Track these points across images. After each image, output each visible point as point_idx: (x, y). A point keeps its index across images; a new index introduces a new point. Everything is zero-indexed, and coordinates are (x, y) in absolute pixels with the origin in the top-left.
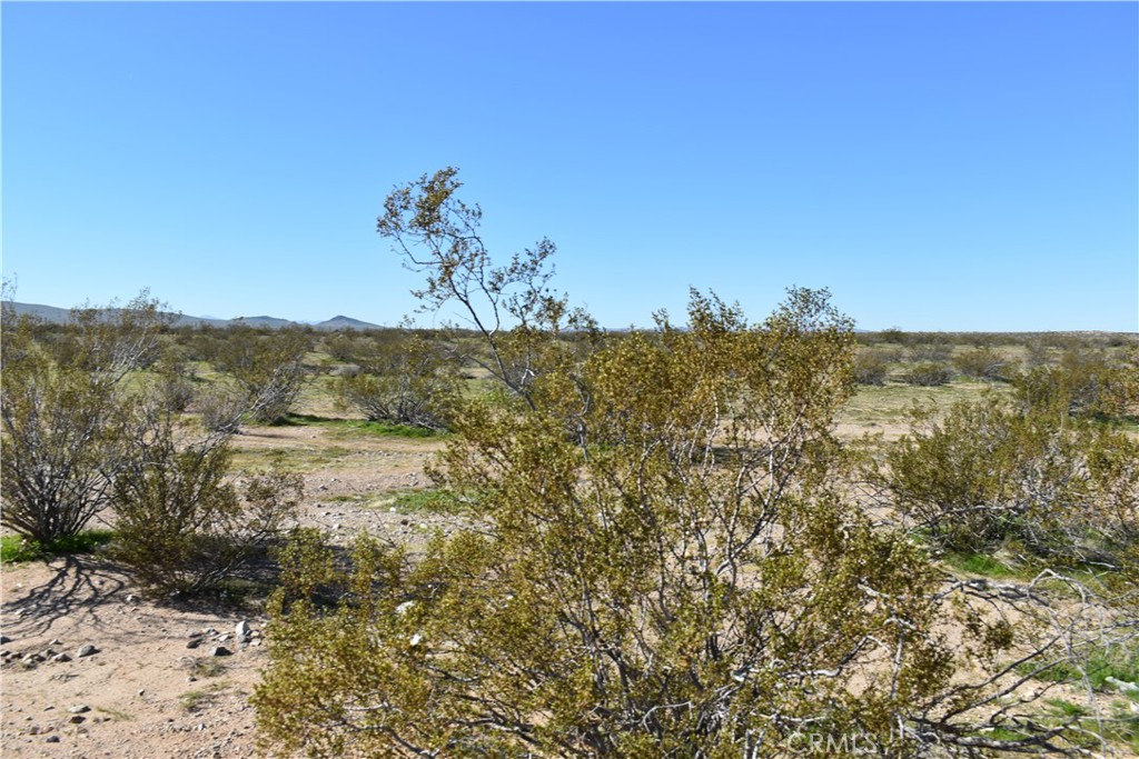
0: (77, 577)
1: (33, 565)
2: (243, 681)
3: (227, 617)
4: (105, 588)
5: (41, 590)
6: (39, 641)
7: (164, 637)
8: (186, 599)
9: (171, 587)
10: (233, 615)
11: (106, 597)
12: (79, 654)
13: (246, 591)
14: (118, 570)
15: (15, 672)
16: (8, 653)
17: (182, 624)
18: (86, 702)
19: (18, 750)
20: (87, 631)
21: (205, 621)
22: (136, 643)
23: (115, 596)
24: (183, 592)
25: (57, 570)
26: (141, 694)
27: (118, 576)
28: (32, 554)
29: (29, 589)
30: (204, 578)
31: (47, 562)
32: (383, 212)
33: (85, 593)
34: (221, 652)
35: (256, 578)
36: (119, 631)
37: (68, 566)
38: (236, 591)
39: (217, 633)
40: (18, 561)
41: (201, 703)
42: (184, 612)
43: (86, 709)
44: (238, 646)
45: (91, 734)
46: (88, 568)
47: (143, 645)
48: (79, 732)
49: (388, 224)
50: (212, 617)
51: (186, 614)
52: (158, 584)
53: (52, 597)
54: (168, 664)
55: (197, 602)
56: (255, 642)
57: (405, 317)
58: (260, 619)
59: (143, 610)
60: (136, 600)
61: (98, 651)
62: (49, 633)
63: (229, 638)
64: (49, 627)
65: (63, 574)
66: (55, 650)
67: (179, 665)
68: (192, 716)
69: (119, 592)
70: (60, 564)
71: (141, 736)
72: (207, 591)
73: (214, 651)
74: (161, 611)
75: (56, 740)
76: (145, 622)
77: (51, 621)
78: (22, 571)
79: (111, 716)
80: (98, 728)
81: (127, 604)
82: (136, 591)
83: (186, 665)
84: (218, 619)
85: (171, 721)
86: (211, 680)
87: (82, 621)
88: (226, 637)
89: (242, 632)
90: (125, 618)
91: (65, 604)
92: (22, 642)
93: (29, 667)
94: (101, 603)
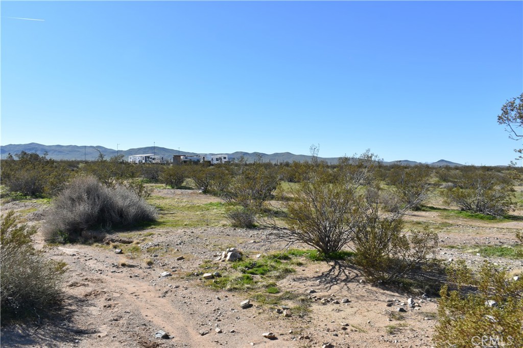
0: (339, 269)
1: (322, 263)
2: (413, 325)
3: (403, 295)
4: (351, 276)
5: (326, 273)
6: (327, 294)
7: (376, 300)
8: (385, 285)
9: (378, 279)
10: (406, 294)
11: (351, 279)
12: (342, 302)
13: (411, 285)
14: (356, 269)
15: (319, 305)
16: (315, 297)
17: (385, 296)
18: (347, 322)
19: (323, 336)
20: (345, 293)
21: (393, 296)
22: (365, 300)
23: (354, 279)
24: (383, 282)
25: (332, 266)
26: (369, 323)
27: (355, 271)
28: (322, 258)
29: (321, 272)
30: (392, 276)
31: (327, 262)
32: (500, 113)
33: (343, 277)
34: (402, 310)
35: (415, 279)
36: (358, 295)
37: (336, 264)
38: (407, 284)
39: (399, 302)
40: (317, 260)
41: (395, 331)
42: (384, 290)
43: (347, 325)
44: (409, 309)
45: (350, 336)
46: (344, 266)
47: (368, 302)
48: (345, 334)
49: (503, 118)
50: (397, 294)
51: (385, 291)
52: (372, 277)
53: (330, 277)
54: (379, 312)
55: (389, 287)
56: (417, 308)
57: (511, 162)
58: (418, 298)
59: (367, 287)
60: (364, 282)
61: (350, 302)
62: (330, 291)
63: (405, 304)
64: (330, 289)
65: (334, 268)
66: (333, 299)
67: (384, 313)
68: (392, 336)
69: (357, 278)
70: (332, 263)
71: (371, 340)
72: (394, 282)
73: (398, 309)
74: (374, 289)
75: (337, 335)
76: (368, 292)
77: (331, 286)
78: (318, 265)
79: (357, 330)
80: (353, 334)
81: (360, 283)
82: (363, 278)
83: (387, 313)
84: (399, 295)
85: (383, 336)
86: (398, 322)
87: (343, 288)
88: (403, 304)
89: (410, 303)
90: (360, 289)
91: (335, 280)
92: (320, 293)
93: (324, 304)
94: (349, 281)
